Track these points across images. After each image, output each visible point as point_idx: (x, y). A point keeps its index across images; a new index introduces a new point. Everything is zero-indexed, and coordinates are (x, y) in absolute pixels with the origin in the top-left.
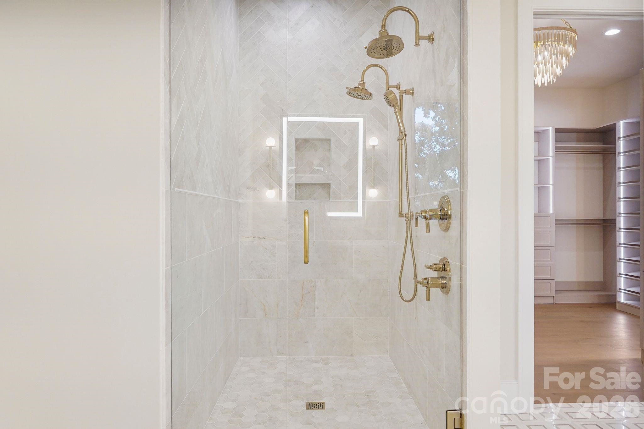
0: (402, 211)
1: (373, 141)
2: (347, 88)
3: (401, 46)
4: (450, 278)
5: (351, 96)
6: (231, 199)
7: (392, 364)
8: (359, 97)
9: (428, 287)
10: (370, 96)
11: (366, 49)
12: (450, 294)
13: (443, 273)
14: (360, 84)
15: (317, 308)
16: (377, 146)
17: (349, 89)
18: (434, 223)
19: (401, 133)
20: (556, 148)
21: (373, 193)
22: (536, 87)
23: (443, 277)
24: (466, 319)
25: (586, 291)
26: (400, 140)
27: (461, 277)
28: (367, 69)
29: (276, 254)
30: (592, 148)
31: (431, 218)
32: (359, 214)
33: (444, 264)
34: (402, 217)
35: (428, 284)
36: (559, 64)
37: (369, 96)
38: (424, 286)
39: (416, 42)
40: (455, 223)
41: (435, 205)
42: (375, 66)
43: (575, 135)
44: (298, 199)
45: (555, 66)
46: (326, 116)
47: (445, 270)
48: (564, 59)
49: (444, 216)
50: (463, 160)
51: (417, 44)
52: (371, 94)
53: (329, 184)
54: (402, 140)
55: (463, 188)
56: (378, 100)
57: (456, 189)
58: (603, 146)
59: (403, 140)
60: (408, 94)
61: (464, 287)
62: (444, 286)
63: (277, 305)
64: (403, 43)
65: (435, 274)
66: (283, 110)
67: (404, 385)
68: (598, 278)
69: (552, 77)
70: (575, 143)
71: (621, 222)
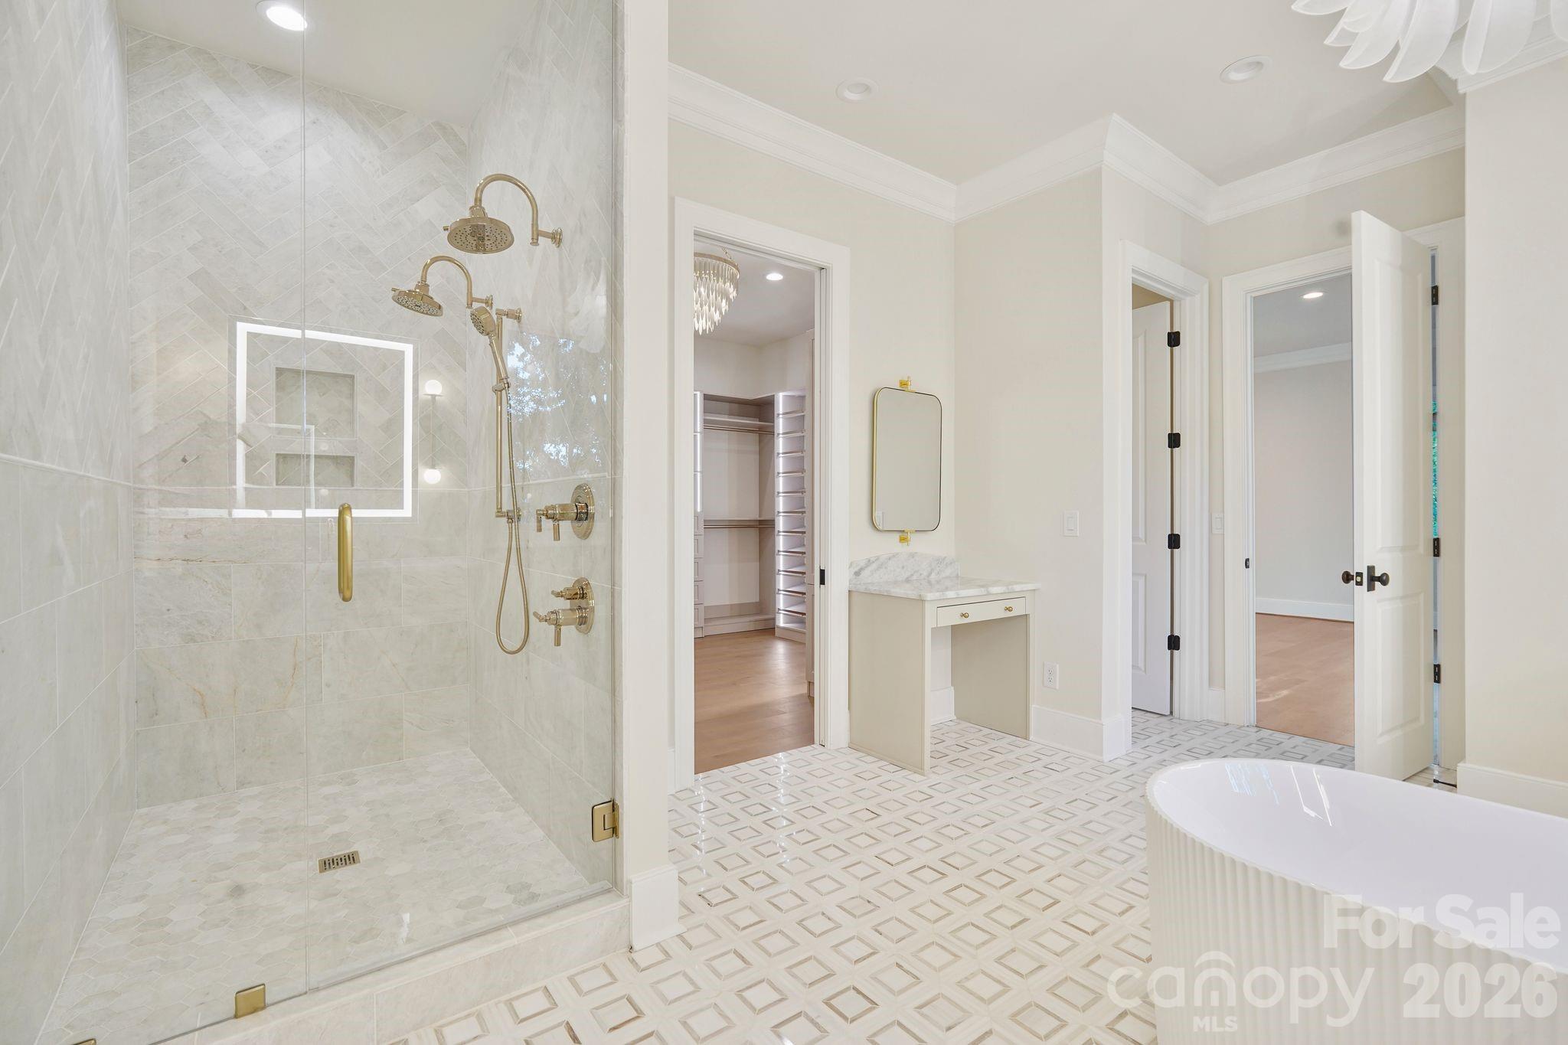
0: (501, 508)
1: (433, 387)
2: (394, 290)
3: (510, 238)
4: (593, 609)
5: (400, 304)
6: (114, 480)
7: (478, 760)
8: (416, 308)
9: (557, 625)
10: (439, 311)
11: (447, 233)
12: (593, 633)
13: (583, 603)
14: (417, 286)
15: (328, 685)
16: (439, 396)
17: (397, 292)
18: (566, 526)
19: (500, 379)
20: (706, 421)
21: (432, 476)
22: (696, 332)
23: (580, 608)
24: (621, 665)
25: (740, 616)
26: (498, 391)
27: (613, 608)
28: (431, 264)
29: (230, 590)
30: (737, 424)
31: (563, 517)
32: (407, 512)
33: (582, 588)
34: (502, 516)
35: (554, 620)
36: (718, 308)
37: (436, 309)
38: (550, 624)
39: (532, 239)
40: (600, 526)
41: (567, 500)
42: (449, 261)
43: (726, 405)
44: (284, 484)
45: (713, 309)
46: (345, 333)
47: (583, 596)
48: (724, 301)
49: (583, 516)
50: (615, 431)
51: (535, 242)
52: (440, 307)
53: (352, 459)
54: (501, 391)
55: (615, 474)
56: (456, 320)
57: (602, 474)
58: (758, 423)
59: (504, 392)
60: (511, 318)
61: (616, 620)
62: (583, 622)
63: (235, 690)
64: (512, 235)
65: (567, 604)
66: (245, 308)
67: (503, 789)
68: (753, 598)
69: (709, 323)
70: (726, 416)
71: (781, 524)
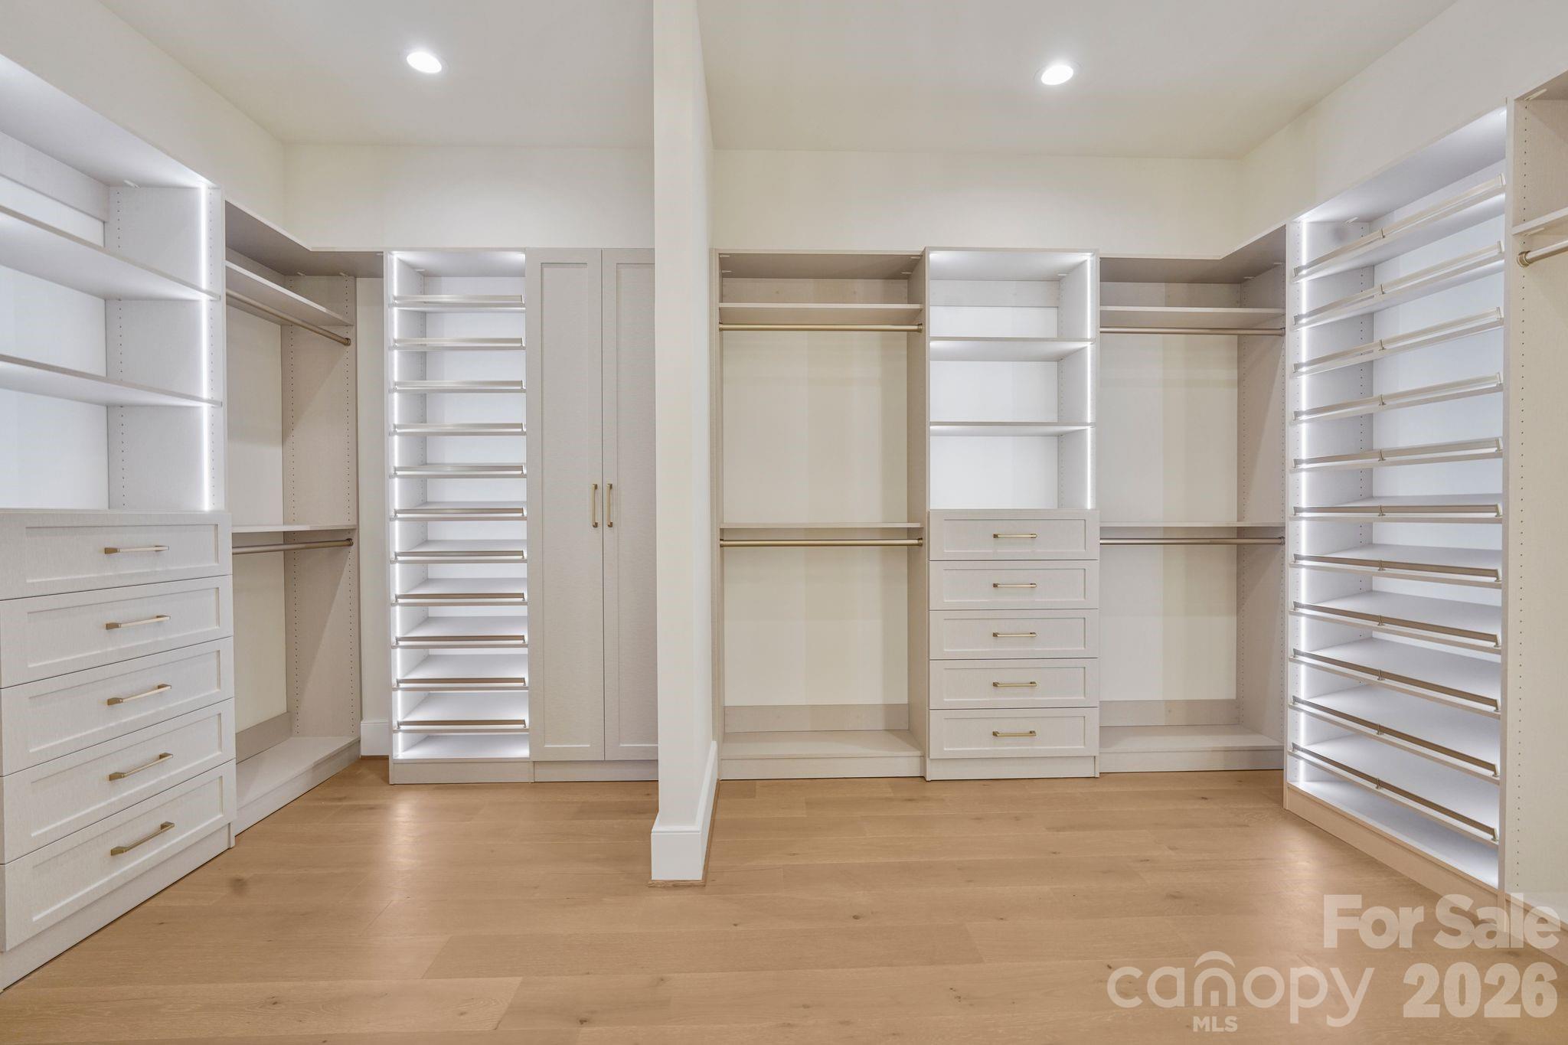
20: (1104, 317)
68: (1222, 689)
71: (1302, 538)
